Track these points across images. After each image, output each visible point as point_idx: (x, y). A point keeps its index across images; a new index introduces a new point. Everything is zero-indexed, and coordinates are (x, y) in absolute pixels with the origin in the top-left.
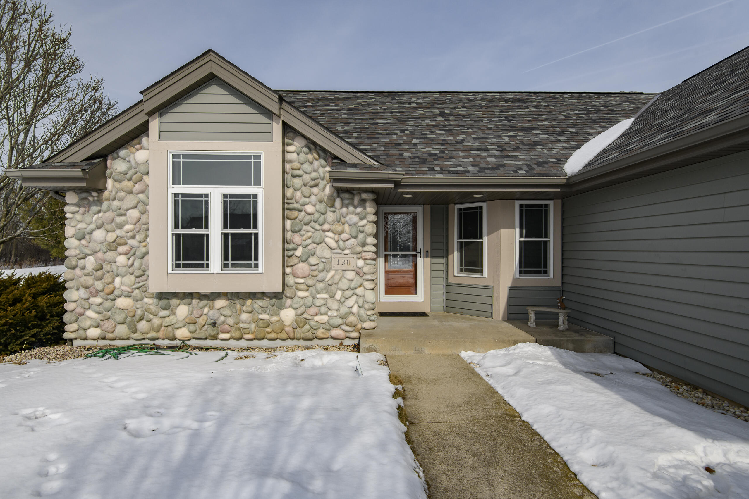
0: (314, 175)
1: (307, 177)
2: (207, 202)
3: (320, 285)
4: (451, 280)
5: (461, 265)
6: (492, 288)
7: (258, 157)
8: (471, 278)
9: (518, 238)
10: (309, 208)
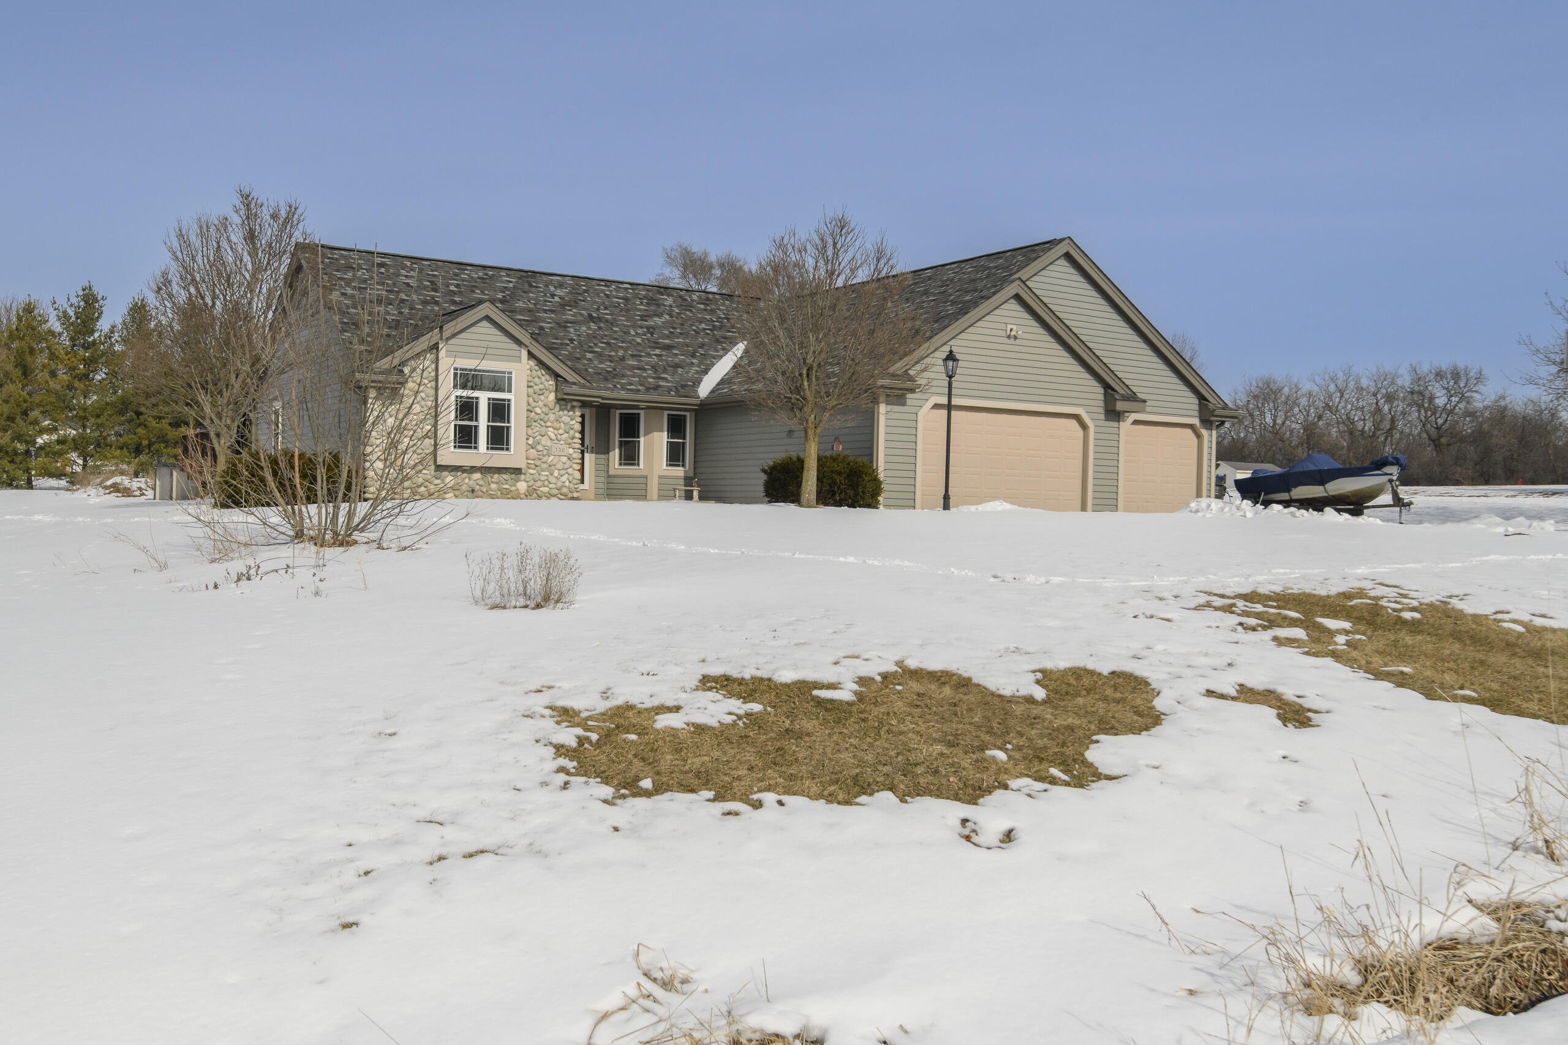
0: (541, 386)
1: (536, 388)
2: (477, 403)
3: (544, 466)
4: (611, 473)
5: (620, 459)
6: (646, 477)
7: (510, 373)
8: (629, 470)
9: (665, 439)
10: (538, 410)
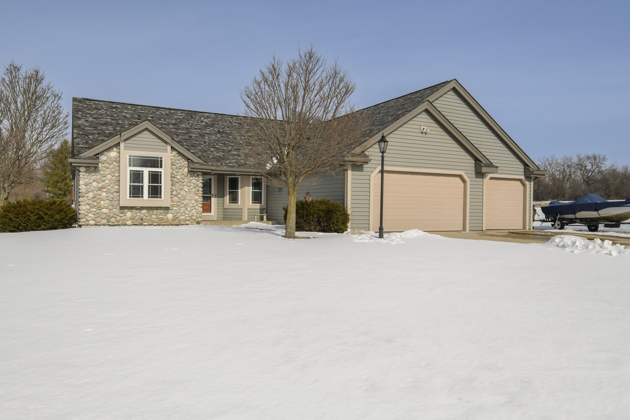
0: (180, 165)
1: (177, 165)
2: (142, 174)
3: (182, 205)
4: (225, 207)
5: (230, 200)
6: (242, 209)
7: (162, 158)
8: (234, 206)
9: (251, 190)
10: (178, 177)
